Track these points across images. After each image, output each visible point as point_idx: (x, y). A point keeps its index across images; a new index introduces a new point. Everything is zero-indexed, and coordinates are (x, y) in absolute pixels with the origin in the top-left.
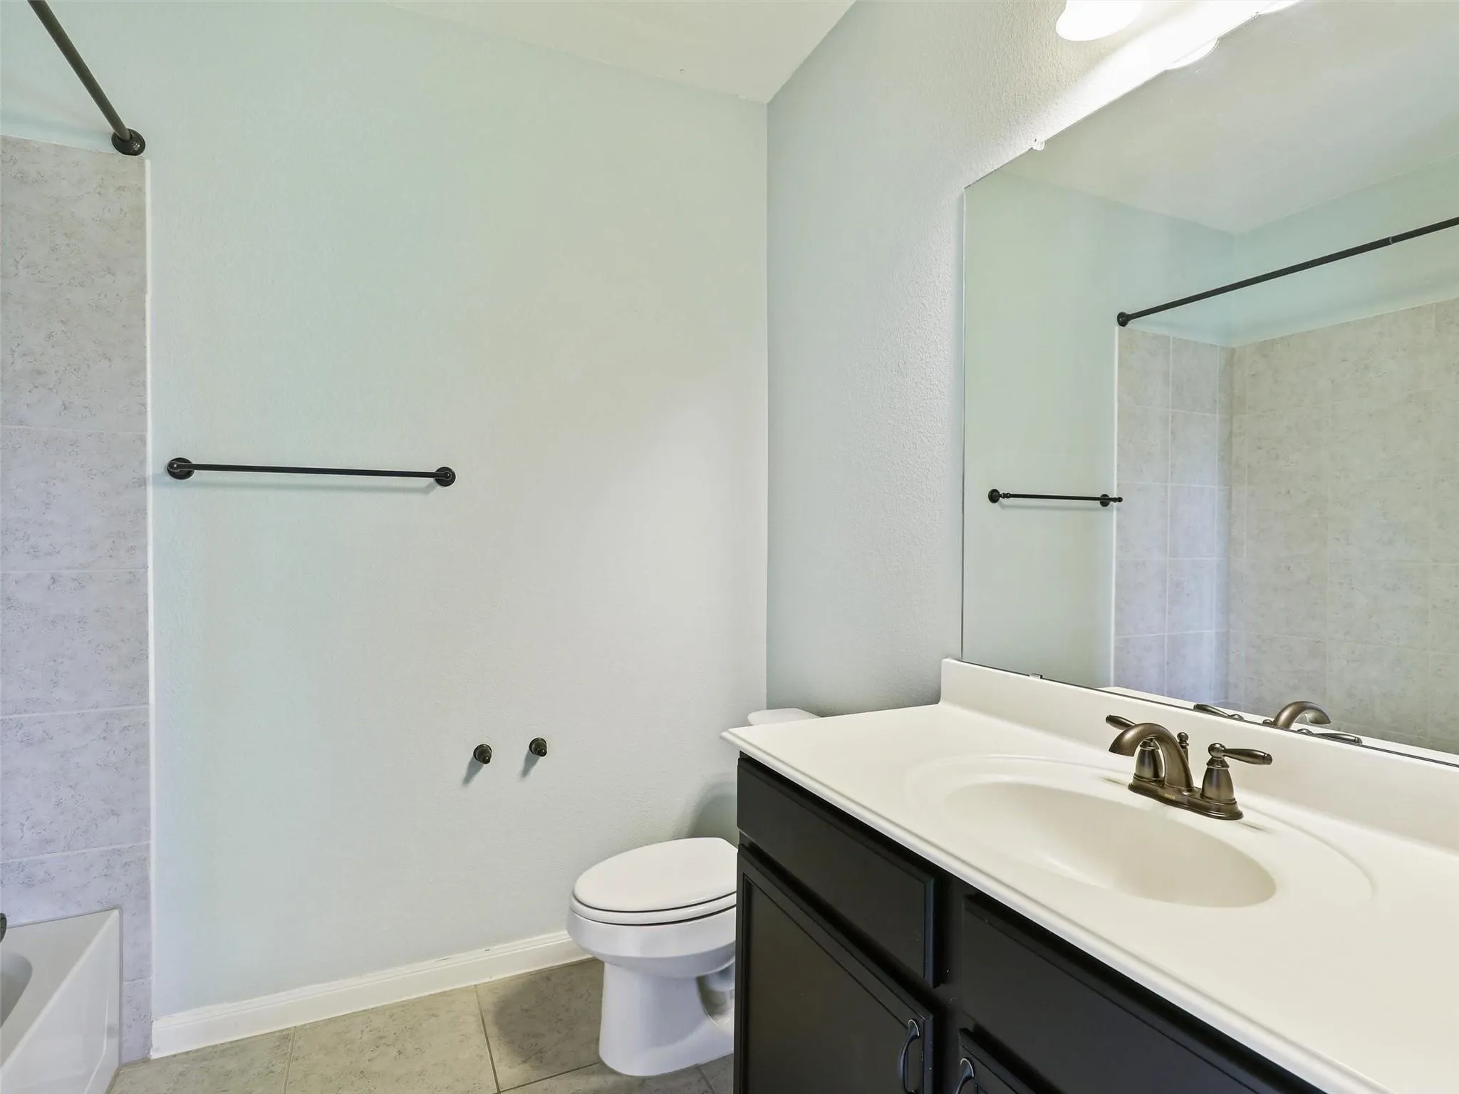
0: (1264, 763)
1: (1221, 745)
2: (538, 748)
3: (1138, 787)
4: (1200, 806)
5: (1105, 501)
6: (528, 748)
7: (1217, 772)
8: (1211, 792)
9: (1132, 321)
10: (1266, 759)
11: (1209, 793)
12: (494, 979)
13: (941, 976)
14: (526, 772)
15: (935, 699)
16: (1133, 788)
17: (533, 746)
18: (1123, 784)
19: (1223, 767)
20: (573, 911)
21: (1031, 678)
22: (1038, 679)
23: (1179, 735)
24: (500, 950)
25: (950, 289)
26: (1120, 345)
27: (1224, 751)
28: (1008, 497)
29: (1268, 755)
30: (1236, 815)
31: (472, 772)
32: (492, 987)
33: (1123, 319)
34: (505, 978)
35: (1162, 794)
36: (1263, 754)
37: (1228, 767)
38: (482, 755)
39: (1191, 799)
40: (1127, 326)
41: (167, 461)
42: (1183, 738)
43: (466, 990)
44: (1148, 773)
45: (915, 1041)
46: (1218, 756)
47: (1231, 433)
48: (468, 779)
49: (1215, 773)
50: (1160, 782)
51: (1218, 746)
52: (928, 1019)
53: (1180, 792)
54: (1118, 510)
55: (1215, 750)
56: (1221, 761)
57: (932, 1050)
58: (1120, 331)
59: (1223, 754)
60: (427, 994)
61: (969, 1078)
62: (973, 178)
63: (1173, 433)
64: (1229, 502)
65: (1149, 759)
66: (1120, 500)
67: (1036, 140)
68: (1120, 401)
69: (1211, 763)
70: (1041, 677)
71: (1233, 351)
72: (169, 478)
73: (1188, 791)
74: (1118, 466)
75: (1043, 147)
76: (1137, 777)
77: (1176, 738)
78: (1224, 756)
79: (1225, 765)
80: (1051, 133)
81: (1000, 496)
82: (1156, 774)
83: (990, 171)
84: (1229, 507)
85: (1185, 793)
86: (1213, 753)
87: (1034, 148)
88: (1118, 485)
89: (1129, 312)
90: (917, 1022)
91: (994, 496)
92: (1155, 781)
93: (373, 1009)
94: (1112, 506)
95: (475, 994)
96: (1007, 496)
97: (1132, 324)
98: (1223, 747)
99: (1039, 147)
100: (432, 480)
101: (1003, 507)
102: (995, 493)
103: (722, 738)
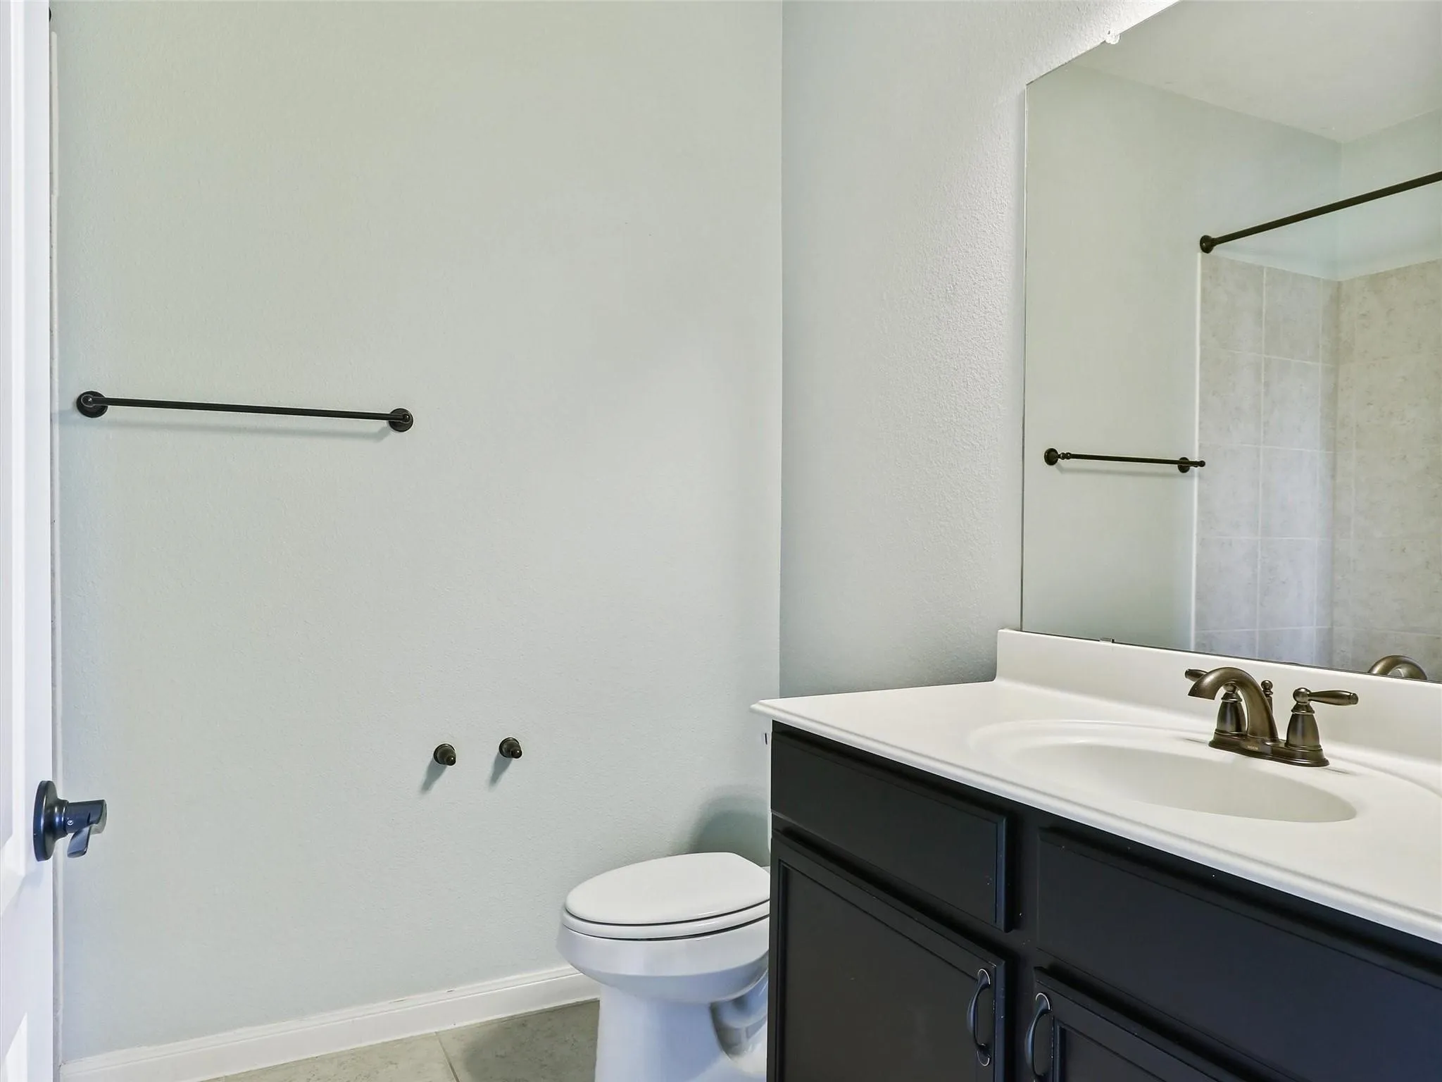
0: (1350, 703)
1: (1306, 690)
2: (510, 750)
3: (1220, 742)
4: (1284, 755)
5: (1184, 465)
6: (498, 750)
7: (1302, 720)
8: (1297, 740)
9: (1217, 246)
10: (1352, 699)
11: (1292, 741)
12: (457, 1026)
13: (1012, 922)
14: (495, 778)
15: (991, 677)
16: (1216, 744)
17: (505, 746)
18: (1204, 743)
19: (1308, 711)
20: (566, 927)
21: (1102, 643)
22: (1110, 644)
23: (1263, 684)
24: (465, 992)
25: (1009, 201)
26: (1203, 275)
27: (1309, 695)
28: (1068, 458)
29: (1354, 694)
30: (1320, 762)
31: (432, 776)
32: (457, 1035)
33: (1208, 244)
34: (471, 1025)
35: (1245, 747)
36: (1349, 694)
37: (1314, 712)
38: (444, 756)
39: (1274, 748)
40: (1212, 253)
41: (77, 395)
42: (1267, 686)
43: (426, 1038)
44: (1230, 728)
45: (987, 990)
46: (1303, 700)
47: (1336, 385)
48: (427, 786)
49: (1300, 720)
50: (1243, 736)
51: (1303, 690)
52: (999, 967)
53: (1263, 742)
54: (1200, 477)
55: (1301, 695)
56: (1306, 706)
57: (1004, 997)
58: (1203, 257)
59: (1309, 698)
60: (379, 1041)
61: (1045, 1011)
62: (1035, 74)
63: (1267, 384)
64: (1333, 471)
65: (1230, 711)
66: (1202, 464)
67: (1109, 33)
68: (1202, 343)
69: (1296, 708)
70: (1113, 642)
71: (1340, 284)
72: (78, 416)
73: (1272, 741)
74: (1200, 423)
75: (1117, 41)
76: (1218, 732)
77: (1260, 685)
78: (1310, 700)
79: (1309, 709)
80: (1127, 25)
81: (1059, 456)
82: (1239, 727)
83: (1057, 66)
84: (1333, 477)
85: (1268, 744)
86: (1298, 699)
87: (1108, 41)
88: (1200, 446)
89: (1214, 235)
90: (988, 972)
91: (1051, 457)
92: (1237, 735)
93: (317, 1057)
94: (1193, 471)
95: (438, 1042)
96: (1067, 456)
97: (1217, 250)
98: (1309, 691)
99: (1112, 40)
100: (385, 423)
101: (1062, 470)
102: (1053, 453)
103: (753, 711)
